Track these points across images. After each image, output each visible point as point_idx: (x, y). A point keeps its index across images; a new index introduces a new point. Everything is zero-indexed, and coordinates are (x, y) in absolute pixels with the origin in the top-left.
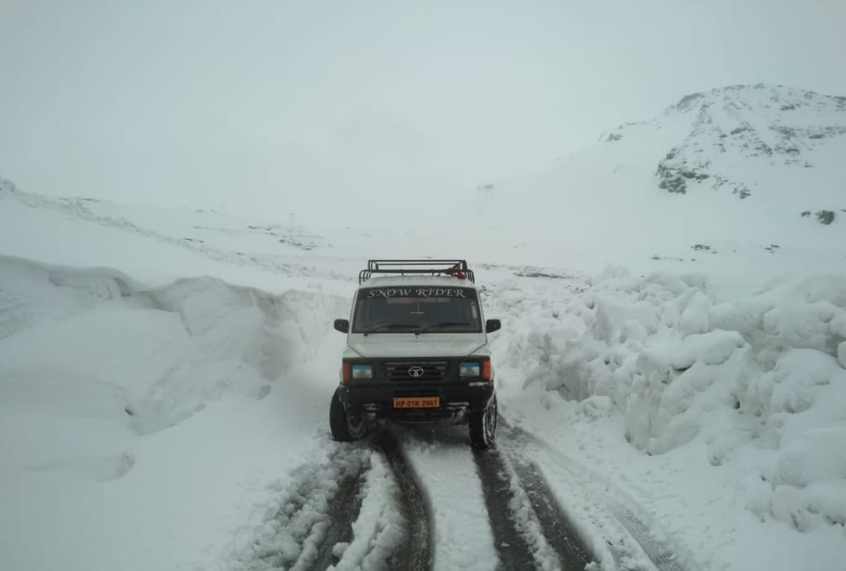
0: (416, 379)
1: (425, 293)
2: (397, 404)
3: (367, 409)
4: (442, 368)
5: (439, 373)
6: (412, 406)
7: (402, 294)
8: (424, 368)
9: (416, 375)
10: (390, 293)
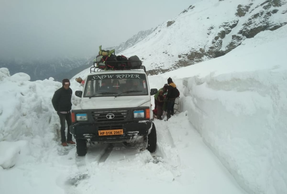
0: (111, 120)
1: (120, 77)
2: (101, 134)
3: (85, 137)
4: (125, 114)
5: (123, 117)
6: (108, 134)
7: (109, 77)
8: (114, 114)
9: (110, 118)
10: (103, 77)
